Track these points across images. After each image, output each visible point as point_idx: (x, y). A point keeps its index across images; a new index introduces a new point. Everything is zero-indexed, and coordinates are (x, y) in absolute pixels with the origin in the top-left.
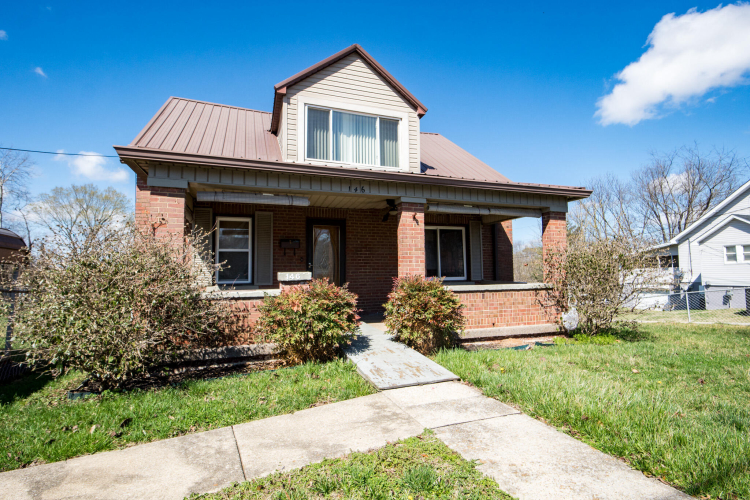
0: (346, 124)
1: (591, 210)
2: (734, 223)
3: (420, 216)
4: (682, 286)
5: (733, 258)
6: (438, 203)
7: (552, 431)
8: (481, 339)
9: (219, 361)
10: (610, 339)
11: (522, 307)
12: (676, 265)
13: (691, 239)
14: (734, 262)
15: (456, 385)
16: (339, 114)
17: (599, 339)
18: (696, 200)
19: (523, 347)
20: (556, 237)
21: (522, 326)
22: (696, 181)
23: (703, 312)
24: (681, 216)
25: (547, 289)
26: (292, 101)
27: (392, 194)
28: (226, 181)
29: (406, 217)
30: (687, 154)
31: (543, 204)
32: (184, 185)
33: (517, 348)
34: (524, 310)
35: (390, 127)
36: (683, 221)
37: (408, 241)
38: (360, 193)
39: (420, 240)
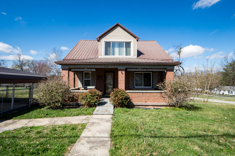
3: (124, 72)
11: (156, 97)
16: (113, 43)
19: (149, 109)
20: (170, 77)
26: (101, 41)
27: (116, 67)
28: (76, 67)
29: (120, 73)
32: (68, 68)
34: (157, 98)
35: (128, 44)
37: (120, 79)
38: (107, 67)
39: (124, 79)
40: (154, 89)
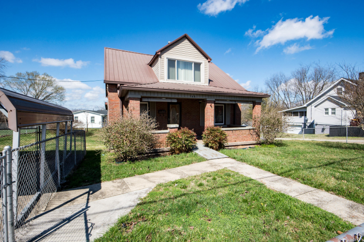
0: (181, 65)
1: (273, 89)
2: (329, 99)
3: (213, 105)
4: (307, 124)
5: (327, 113)
6: (218, 100)
7: (254, 167)
8: (231, 146)
9: (151, 153)
10: (273, 146)
11: (245, 135)
12: (305, 115)
13: (312, 105)
14: (327, 115)
15: (228, 159)
16: (179, 61)
17: (269, 146)
18: (318, 86)
19: (245, 149)
20: (257, 111)
21: (244, 142)
22: (319, 77)
23: (313, 135)
24: (311, 93)
25: (253, 129)
26: (162, 57)
27: (204, 98)
29: (208, 105)
30: (315, 66)
31: (254, 100)
32: (140, 97)
33: (243, 149)
35: (197, 66)
36: (311, 96)
37: (209, 114)
38: (193, 98)
39: (213, 113)
40: (226, 126)
